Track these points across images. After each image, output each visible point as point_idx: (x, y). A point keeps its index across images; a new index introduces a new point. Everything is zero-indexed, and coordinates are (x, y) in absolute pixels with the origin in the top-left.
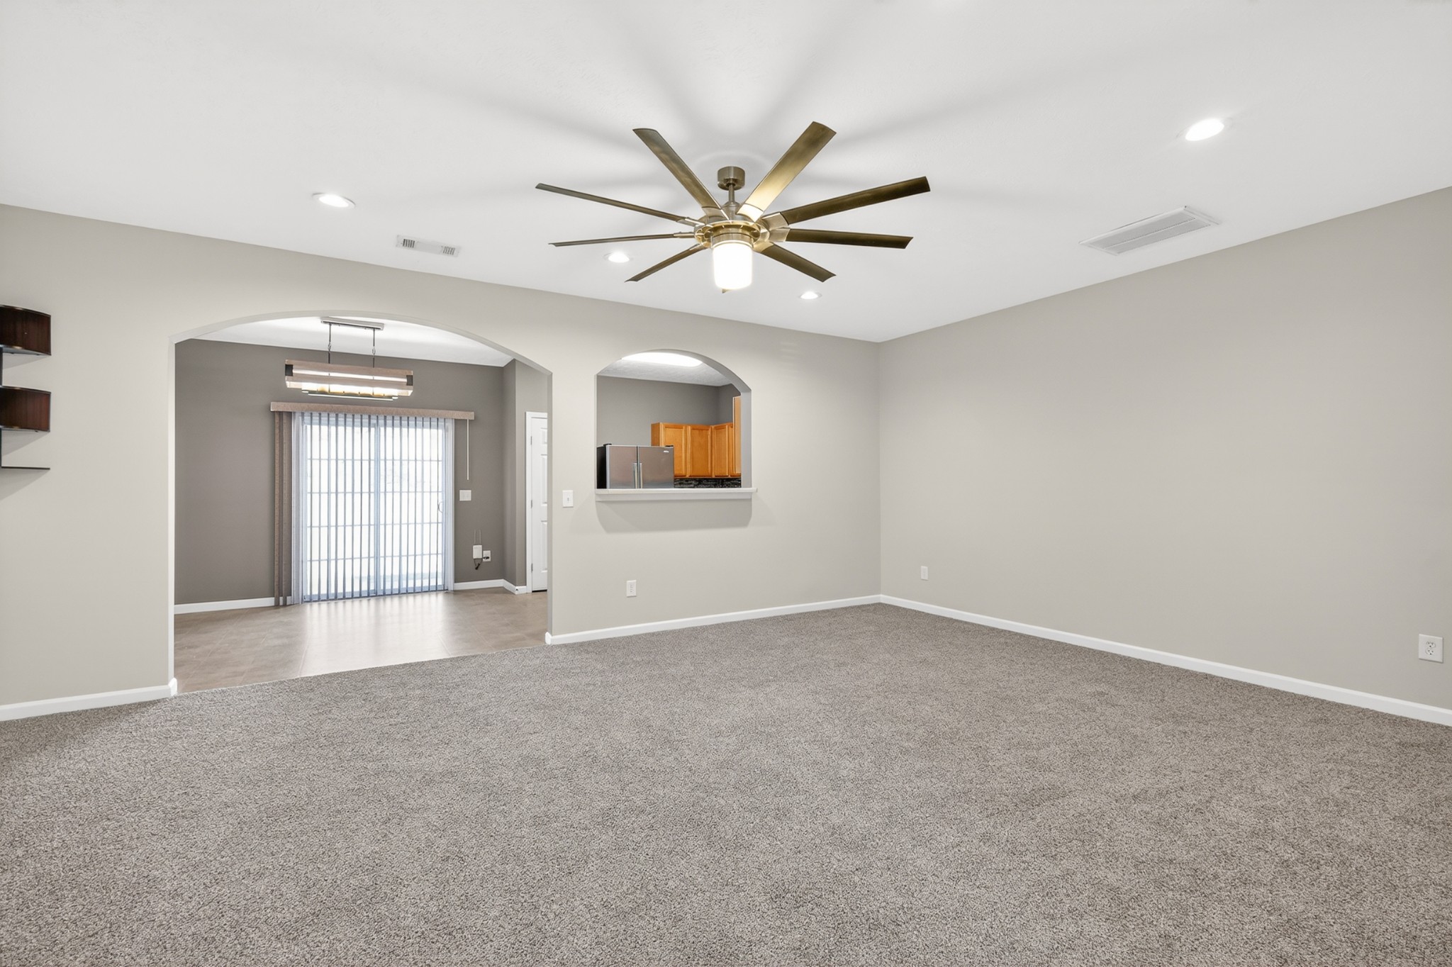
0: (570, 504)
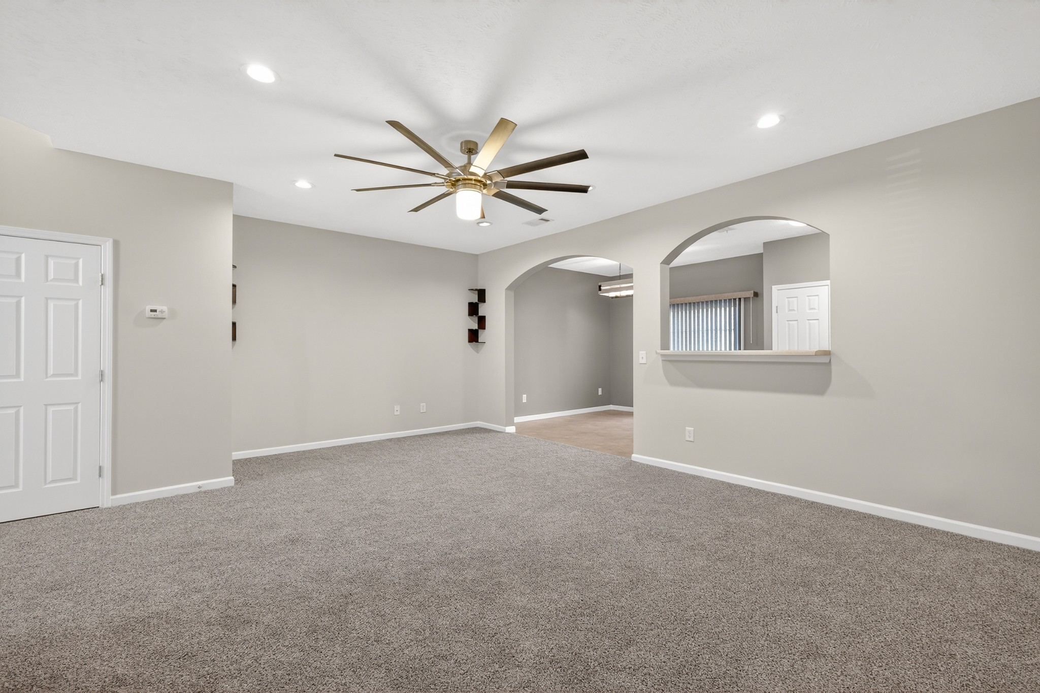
0: (644, 361)
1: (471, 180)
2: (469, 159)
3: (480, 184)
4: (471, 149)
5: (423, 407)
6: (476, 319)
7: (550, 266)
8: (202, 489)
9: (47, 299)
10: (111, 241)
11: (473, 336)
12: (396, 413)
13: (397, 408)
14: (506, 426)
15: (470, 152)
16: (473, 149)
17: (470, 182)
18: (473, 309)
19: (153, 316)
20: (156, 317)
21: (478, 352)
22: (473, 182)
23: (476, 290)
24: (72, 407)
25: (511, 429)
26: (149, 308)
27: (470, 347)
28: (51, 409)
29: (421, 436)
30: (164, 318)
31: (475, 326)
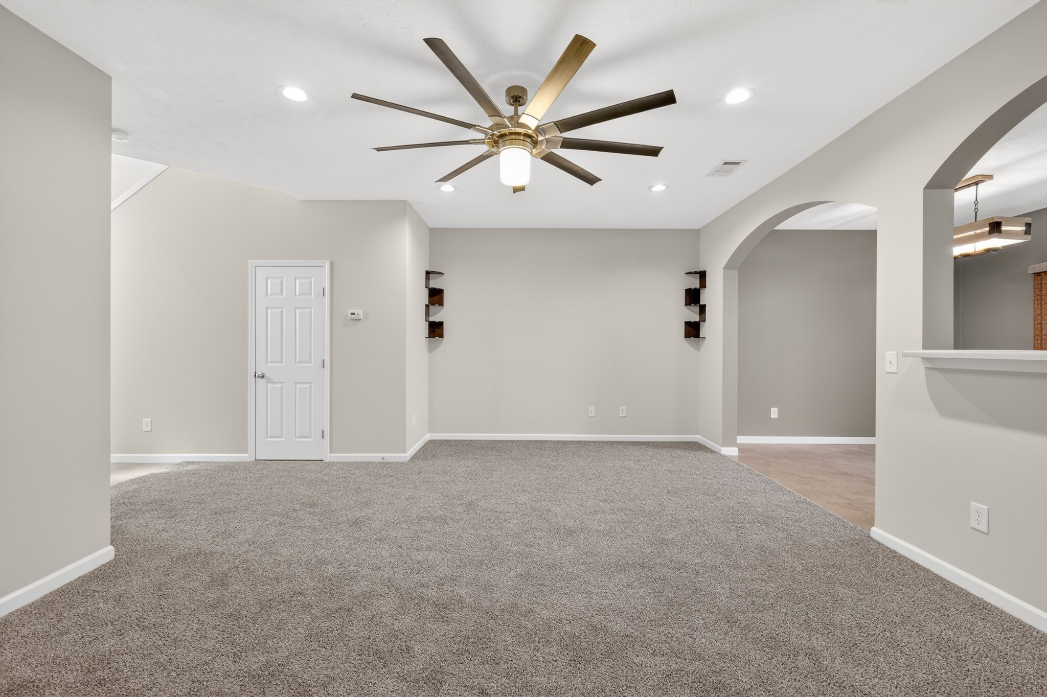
1: (519, 134)
2: (516, 111)
3: (531, 139)
4: (517, 97)
5: (623, 411)
6: (697, 309)
7: (777, 228)
8: (384, 460)
9: (296, 308)
10: (329, 261)
11: (693, 330)
12: (590, 414)
13: (592, 408)
14: (722, 447)
15: (516, 101)
16: (520, 97)
17: (518, 137)
18: (693, 297)
19: (352, 318)
20: (355, 319)
21: (698, 349)
22: (522, 138)
23: (696, 273)
24: (308, 386)
25: (731, 452)
26: (350, 312)
27: (686, 343)
28: (298, 386)
29: (612, 443)
30: (360, 320)
31: (695, 318)
